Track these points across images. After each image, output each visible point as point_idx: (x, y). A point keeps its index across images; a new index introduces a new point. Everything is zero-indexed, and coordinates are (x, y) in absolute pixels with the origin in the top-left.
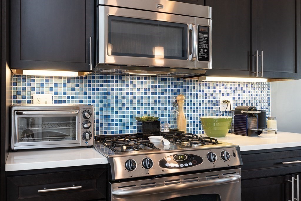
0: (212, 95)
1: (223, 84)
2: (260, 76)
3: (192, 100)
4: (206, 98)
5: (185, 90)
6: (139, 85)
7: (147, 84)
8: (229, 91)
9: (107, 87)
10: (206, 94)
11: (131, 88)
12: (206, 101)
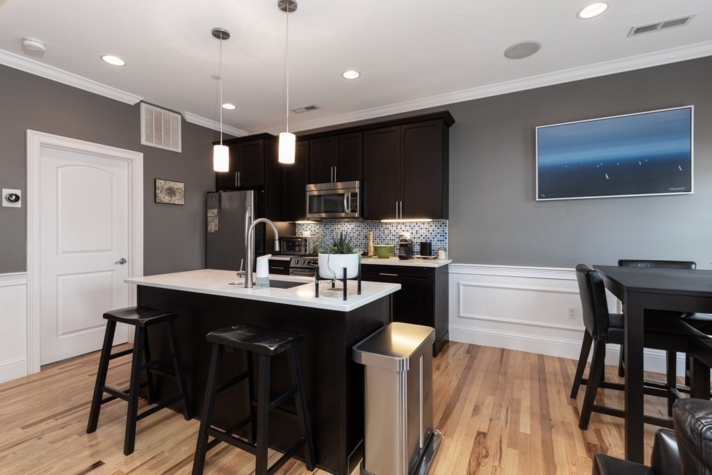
0: (395, 231)
1: (403, 223)
2: (399, 218)
5: (376, 228)
6: (348, 226)
7: (353, 225)
8: (408, 228)
9: (333, 227)
10: (391, 231)
11: (344, 228)
12: (390, 235)
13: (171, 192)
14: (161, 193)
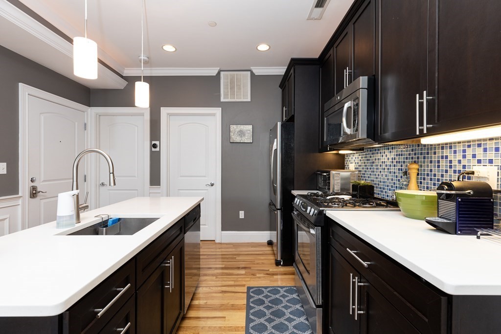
0: (460, 162)
1: (479, 143)
3: (433, 169)
4: (451, 167)
5: (424, 158)
6: (388, 155)
7: (393, 154)
9: (373, 158)
10: (451, 162)
11: (384, 159)
13: (242, 133)
14: (234, 134)
